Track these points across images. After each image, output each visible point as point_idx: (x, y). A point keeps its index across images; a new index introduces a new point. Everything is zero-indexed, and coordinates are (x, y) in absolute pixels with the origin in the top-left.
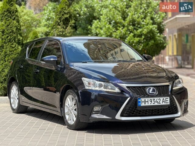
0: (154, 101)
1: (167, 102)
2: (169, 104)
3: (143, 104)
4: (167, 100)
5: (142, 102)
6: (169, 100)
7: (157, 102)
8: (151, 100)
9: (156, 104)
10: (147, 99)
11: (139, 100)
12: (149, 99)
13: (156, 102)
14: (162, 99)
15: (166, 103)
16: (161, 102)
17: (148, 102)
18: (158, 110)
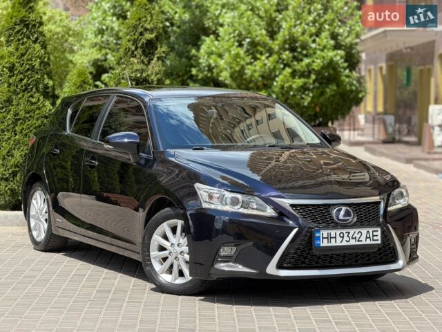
0: (348, 236)
1: (375, 238)
2: (379, 242)
3: (325, 244)
4: (375, 234)
5: (323, 238)
6: (379, 233)
7: (355, 238)
8: (342, 235)
9: (353, 242)
10: (333, 233)
11: (317, 235)
12: (338, 232)
13: (352, 238)
14: (364, 231)
15: (373, 240)
16: (363, 238)
17: (335, 238)
18: (357, 256)
